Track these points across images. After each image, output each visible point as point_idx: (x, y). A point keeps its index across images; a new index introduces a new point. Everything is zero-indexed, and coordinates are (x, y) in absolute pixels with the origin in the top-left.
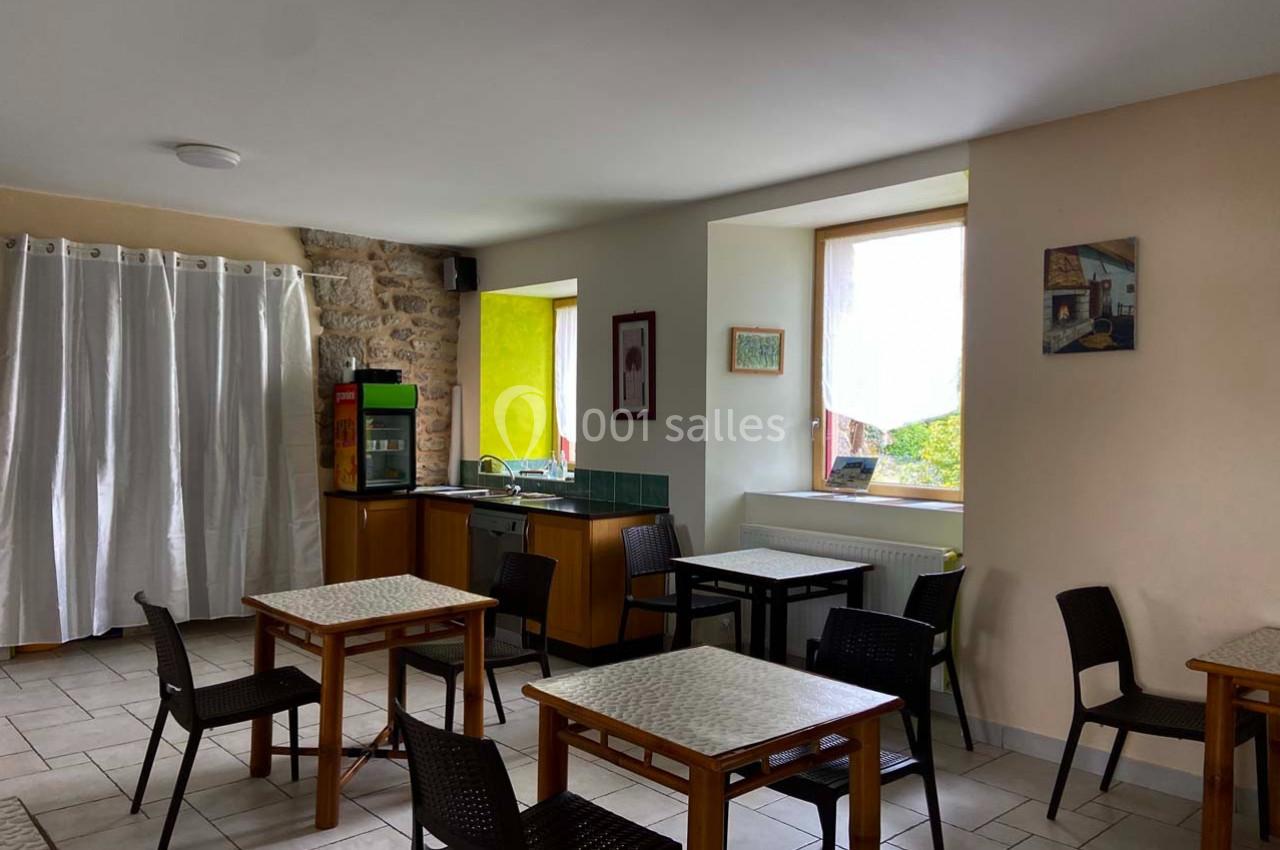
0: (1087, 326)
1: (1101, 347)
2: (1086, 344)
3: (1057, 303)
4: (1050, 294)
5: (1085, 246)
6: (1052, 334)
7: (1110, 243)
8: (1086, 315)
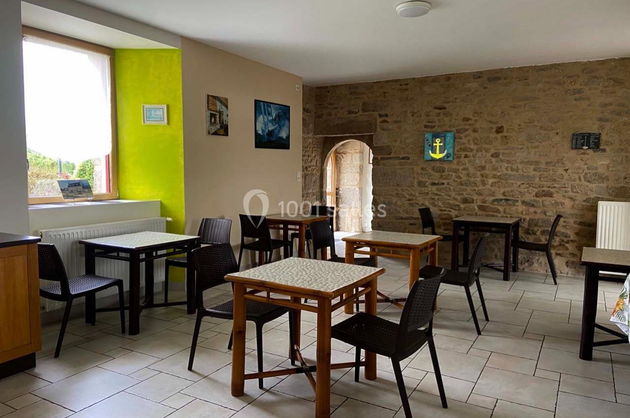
0: (218, 126)
1: (222, 134)
2: (219, 133)
3: (212, 116)
4: (209, 112)
5: (217, 97)
6: (210, 127)
7: (223, 98)
8: (218, 122)
